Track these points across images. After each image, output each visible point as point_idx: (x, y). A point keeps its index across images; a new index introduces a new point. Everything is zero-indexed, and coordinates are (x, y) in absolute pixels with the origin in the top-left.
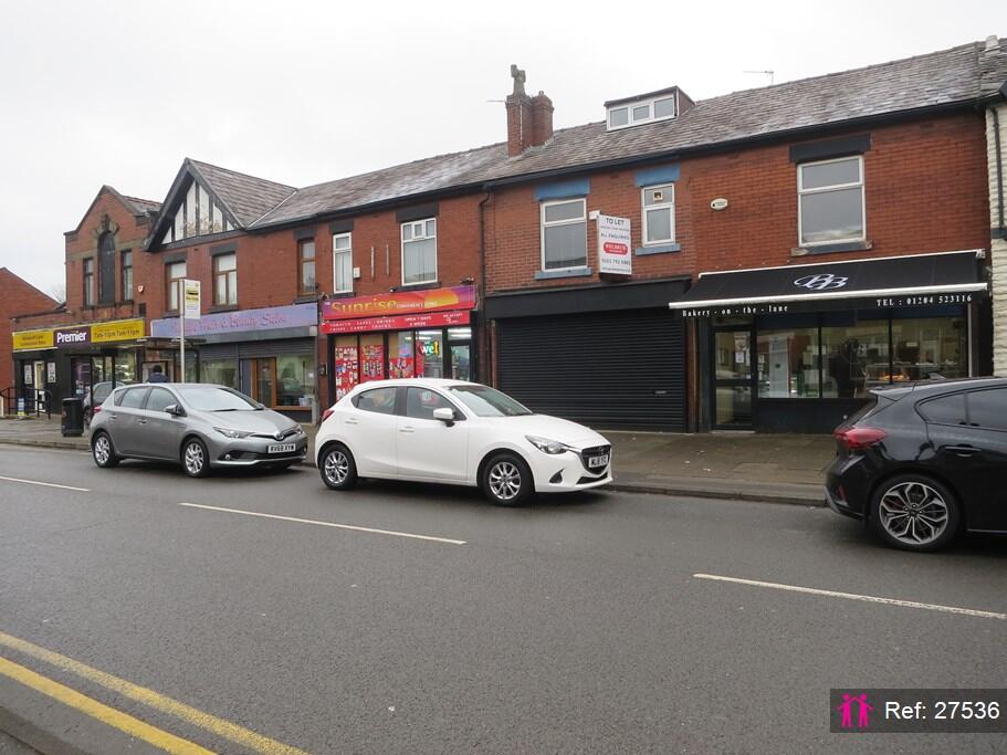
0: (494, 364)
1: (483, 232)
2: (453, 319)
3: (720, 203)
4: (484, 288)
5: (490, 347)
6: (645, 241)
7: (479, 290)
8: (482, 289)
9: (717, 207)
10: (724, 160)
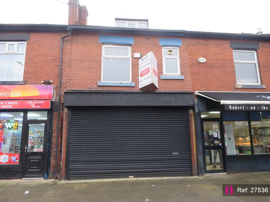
0: (64, 136)
1: (63, 54)
2: (36, 105)
3: (202, 60)
4: (61, 88)
5: (62, 125)
6: (164, 72)
7: (56, 89)
8: (58, 88)
9: (201, 61)
10: (203, 41)
